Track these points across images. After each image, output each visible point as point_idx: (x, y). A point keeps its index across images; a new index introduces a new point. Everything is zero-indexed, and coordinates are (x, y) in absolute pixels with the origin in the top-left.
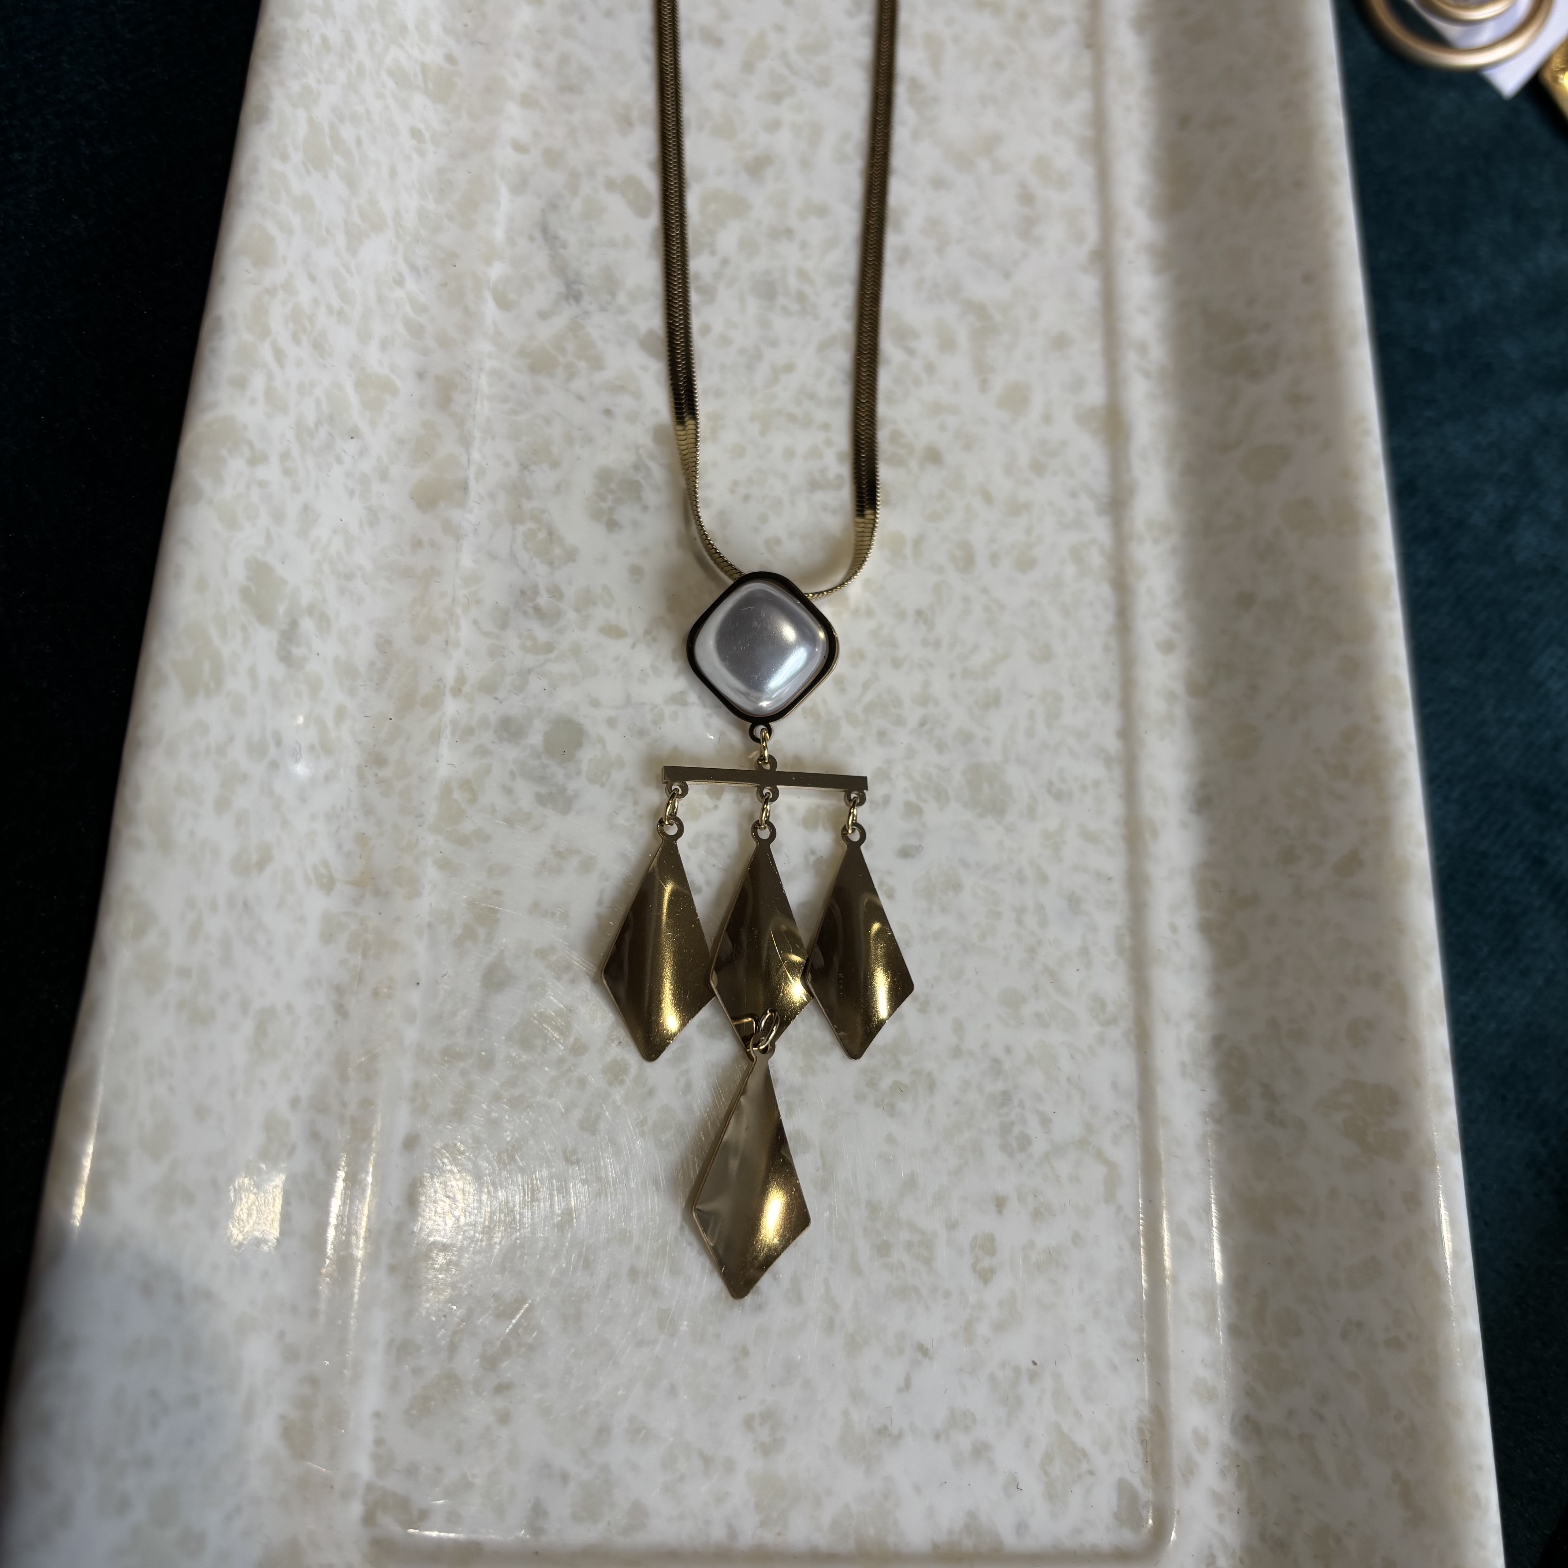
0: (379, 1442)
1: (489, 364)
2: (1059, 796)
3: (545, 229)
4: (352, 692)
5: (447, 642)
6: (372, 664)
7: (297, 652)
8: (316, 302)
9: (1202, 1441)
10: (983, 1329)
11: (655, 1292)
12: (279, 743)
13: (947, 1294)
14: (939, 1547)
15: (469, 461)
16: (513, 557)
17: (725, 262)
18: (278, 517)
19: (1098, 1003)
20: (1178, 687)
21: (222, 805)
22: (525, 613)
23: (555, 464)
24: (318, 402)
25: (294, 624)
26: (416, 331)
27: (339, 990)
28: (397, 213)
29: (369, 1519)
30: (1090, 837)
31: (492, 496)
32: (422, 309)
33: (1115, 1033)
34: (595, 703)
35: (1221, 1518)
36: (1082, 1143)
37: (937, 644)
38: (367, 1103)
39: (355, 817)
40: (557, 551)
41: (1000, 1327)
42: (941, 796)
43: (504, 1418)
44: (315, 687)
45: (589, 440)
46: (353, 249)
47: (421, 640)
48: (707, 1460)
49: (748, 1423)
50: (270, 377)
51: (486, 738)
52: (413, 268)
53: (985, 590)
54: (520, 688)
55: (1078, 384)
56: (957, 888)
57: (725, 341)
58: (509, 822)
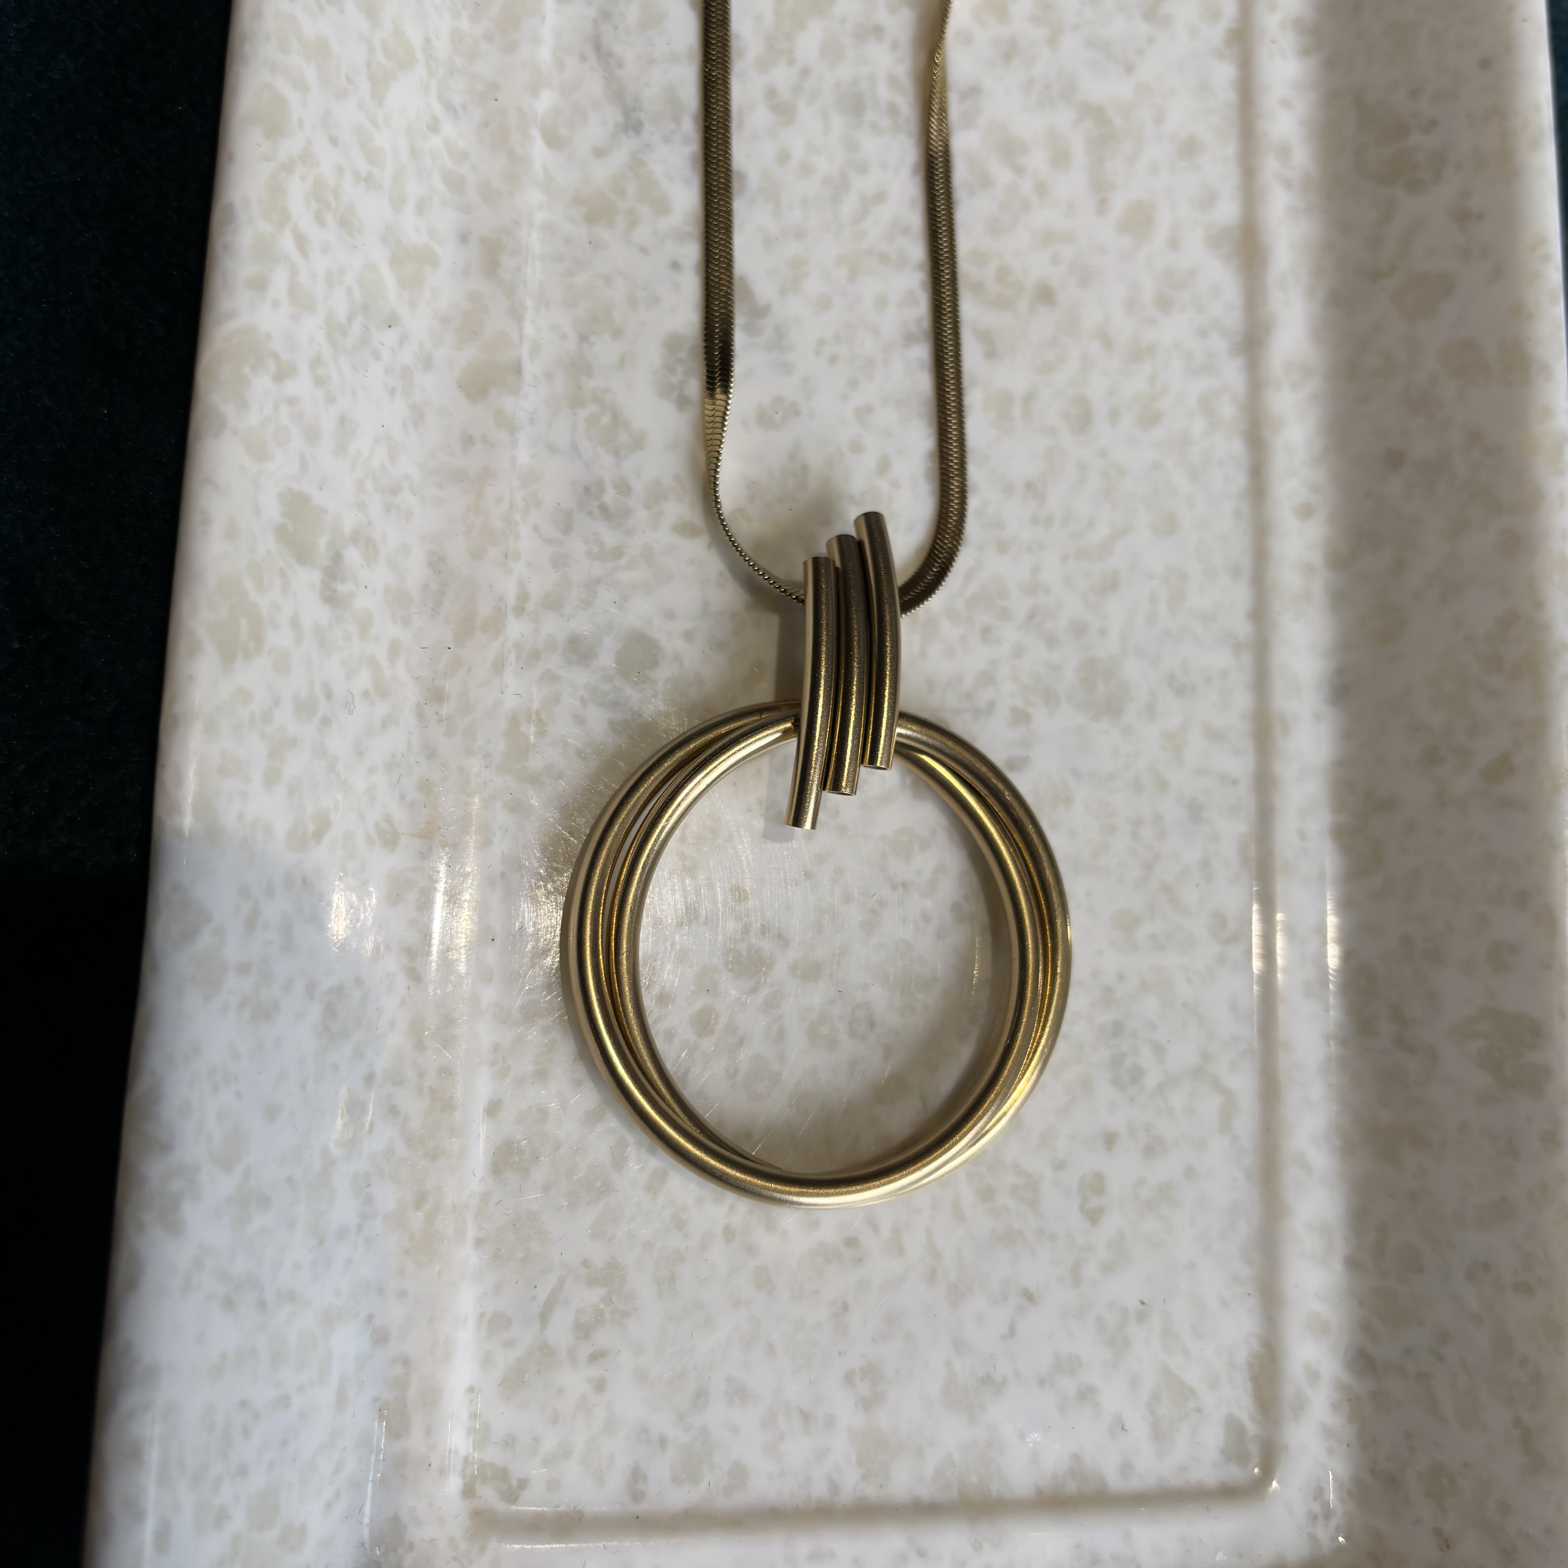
0: (473, 1416)
1: (540, 217)
2: (1181, 691)
3: (597, 46)
4: (406, 622)
5: (506, 555)
6: (426, 586)
7: (342, 588)
8: (340, 170)
9: (1313, 1376)
10: (1091, 1271)
11: (750, 1250)
12: (329, 696)
13: (1053, 1237)
14: (1042, 1492)
15: (521, 338)
16: (574, 447)
17: (805, 73)
18: (313, 436)
19: (1219, 920)
20: (1317, 558)
21: (272, 777)
22: (590, 514)
23: (617, 333)
24: (349, 291)
25: (337, 557)
26: (456, 184)
27: (410, 952)
28: (427, 41)
29: (468, 1491)
30: (1215, 736)
31: (549, 377)
32: (461, 157)
33: (1236, 953)
34: (670, 615)
35: (1330, 1452)
36: (1198, 1072)
37: (1048, 522)
38: (446, 1072)
39: (417, 762)
40: (623, 438)
41: (1108, 1268)
42: (1050, 698)
43: (600, 1386)
44: (365, 625)
45: (654, 301)
46: (378, 97)
47: (477, 555)
48: (806, 1417)
49: (849, 1379)
50: (294, 271)
51: (554, 662)
52: (449, 107)
53: (1103, 454)
54: (587, 604)
55: (1209, 200)
56: (1068, 801)
57: (806, 170)
58: (582, 755)
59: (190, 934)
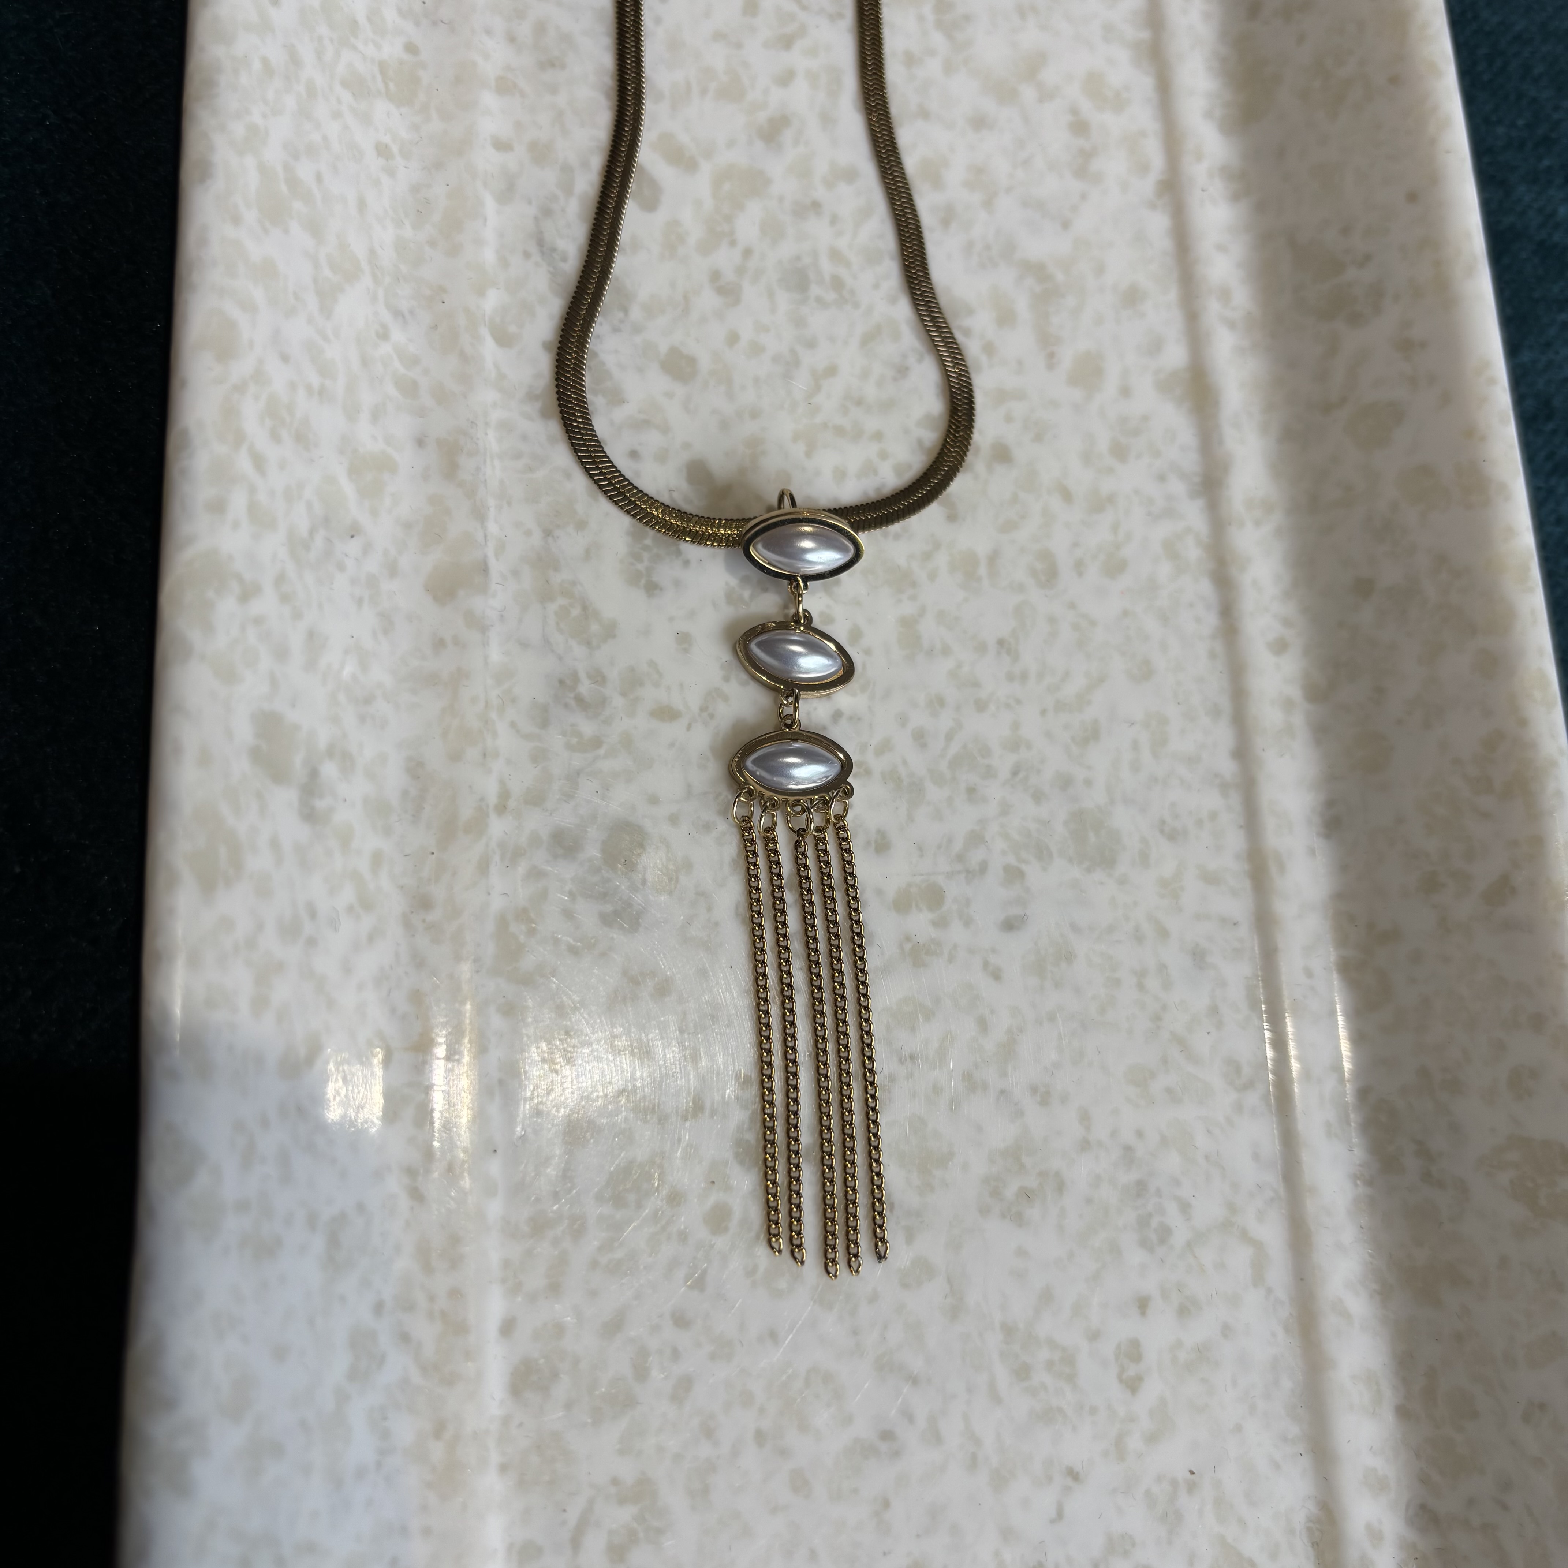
1: (496, 415)
2: (1173, 836)
3: (540, 242)
4: (387, 831)
5: (485, 755)
6: (405, 793)
7: (320, 804)
8: (292, 386)
9: (1376, 1536)
10: (1134, 1443)
11: (784, 1453)
12: (313, 914)
13: (1093, 1411)
15: (485, 536)
16: (547, 642)
17: (747, 253)
18: (281, 654)
19: (1233, 1067)
20: (1295, 692)
21: (259, 1005)
22: (566, 705)
23: (581, 523)
24: (309, 506)
25: (314, 773)
26: (409, 388)
27: (411, 1172)
28: (372, 252)
30: (1210, 878)
31: (515, 573)
32: (413, 361)
33: (1253, 1098)
34: (654, 800)
36: (1226, 1226)
37: (1024, 677)
38: (455, 1294)
39: (406, 973)
40: (595, 627)
41: (1152, 1439)
42: (1043, 853)
44: (346, 839)
46: (327, 310)
47: (456, 757)
50: (252, 490)
51: (539, 857)
52: (397, 314)
53: (1072, 606)
54: (568, 796)
55: (1155, 346)
56: (1070, 957)
57: (756, 349)
58: (573, 951)
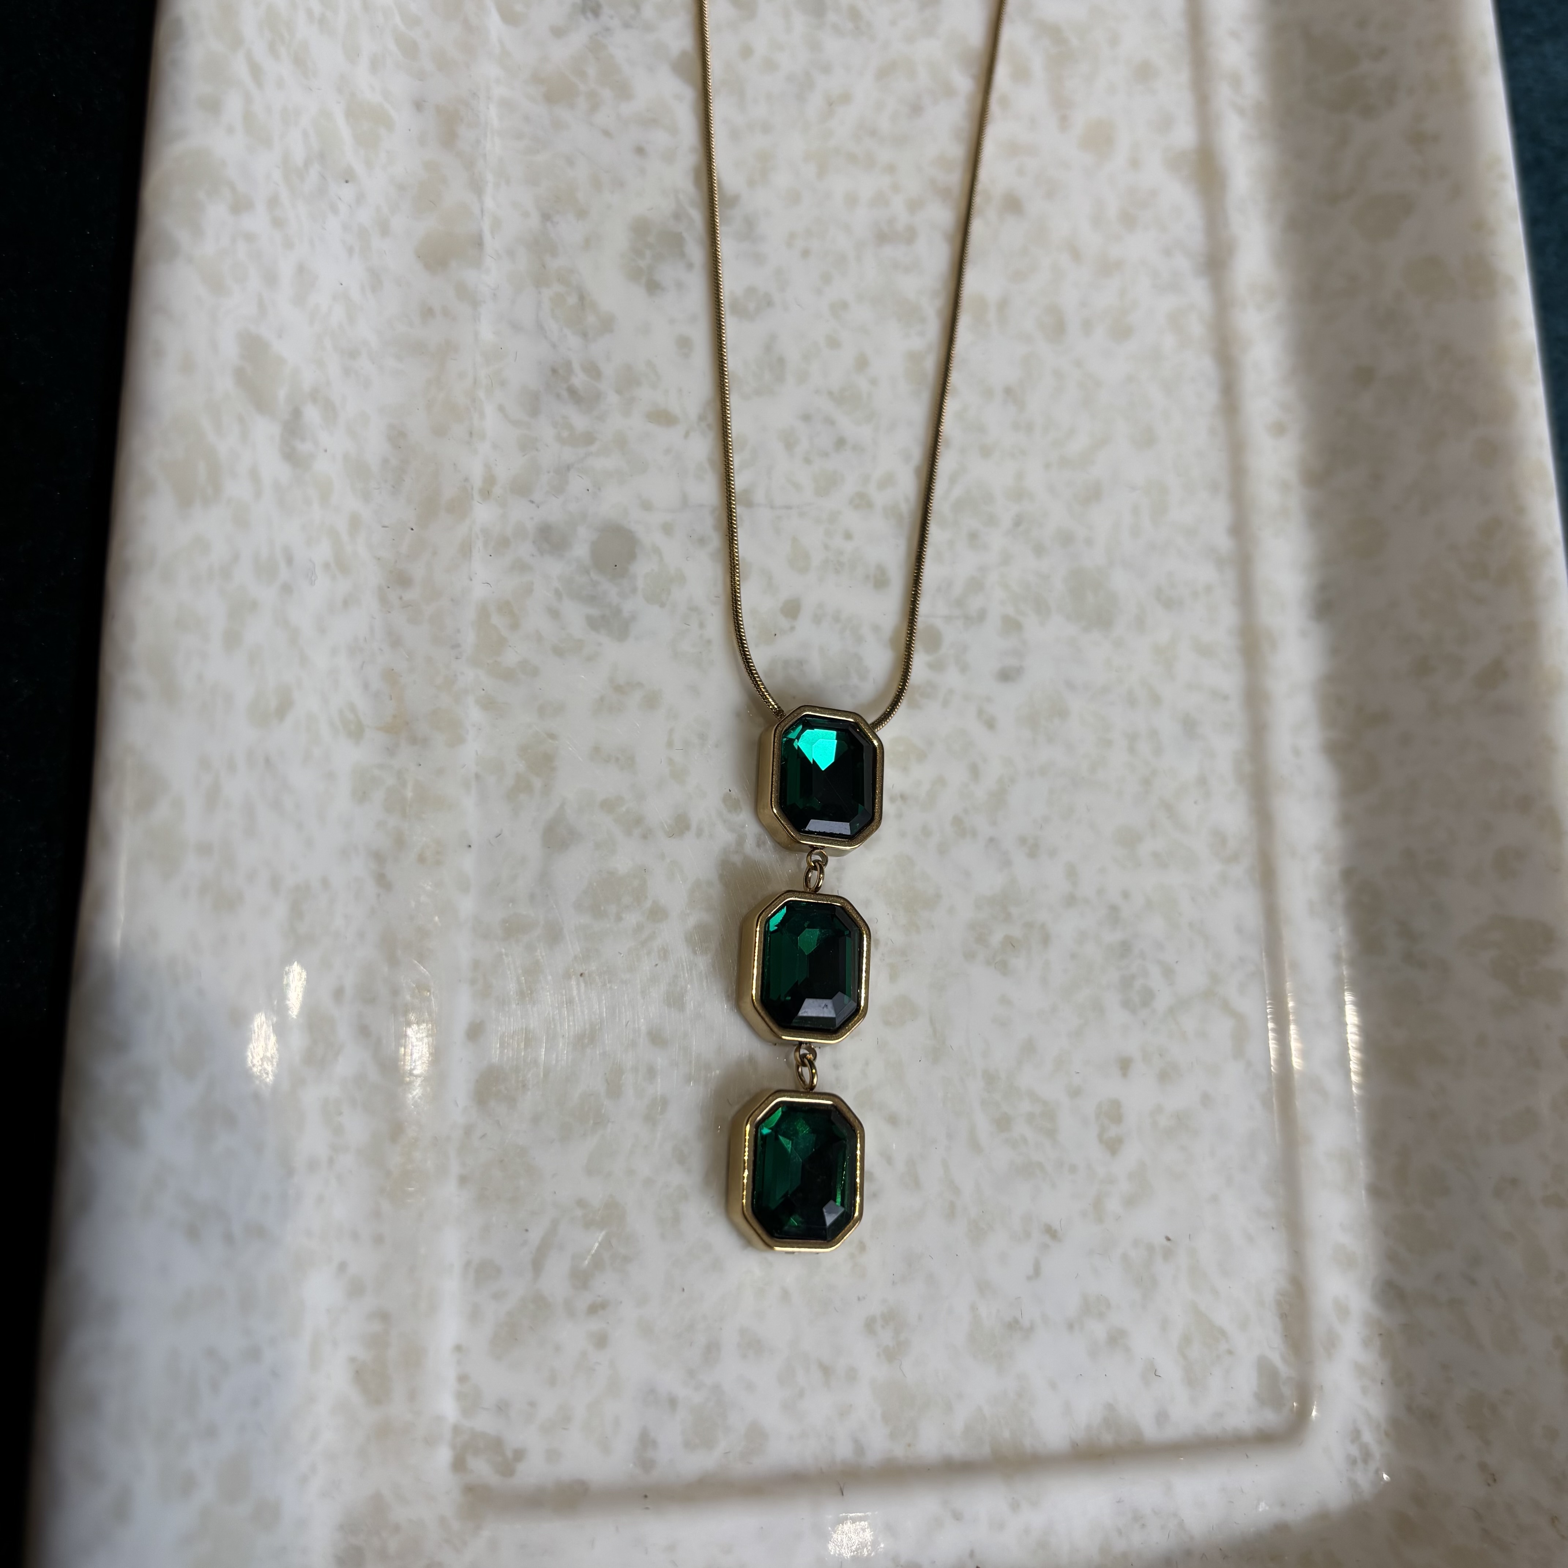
0: (463, 1379)
1: (498, 92)
2: (1170, 603)
4: (366, 497)
5: (471, 434)
6: (385, 461)
7: (304, 447)
8: (293, 4)
9: (1343, 1311)
10: (1113, 1205)
12: (290, 560)
13: (1073, 1169)
14: (1077, 1446)
15: (482, 211)
16: (540, 328)
18: (271, 279)
19: (1219, 838)
20: (1291, 475)
21: (232, 640)
22: (558, 396)
23: (582, 214)
24: (306, 135)
25: (297, 413)
26: (408, 48)
27: (378, 857)
29: (459, 1464)
30: (1204, 650)
31: (511, 253)
32: (413, 21)
33: (1238, 871)
34: (647, 506)
35: (1364, 1391)
36: (1208, 995)
37: (1029, 428)
39: (381, 650)
40: (591, 319)
41: (1130, 1202)
42: (1041, 607)
43: (601, 1341)
44: (325, 492)
45: (619, 184)
47: (440, 431)
48: (826, 1370)
49: (870, 1326)
50: (248, 99)
51: (525, 550)
53: (1079, 363)
54: (558, 489)
55: (1165, 123)
56: (1061, 712)
57: (770, 66)
58: (558, 652)
59: (146, 803)
